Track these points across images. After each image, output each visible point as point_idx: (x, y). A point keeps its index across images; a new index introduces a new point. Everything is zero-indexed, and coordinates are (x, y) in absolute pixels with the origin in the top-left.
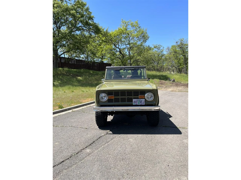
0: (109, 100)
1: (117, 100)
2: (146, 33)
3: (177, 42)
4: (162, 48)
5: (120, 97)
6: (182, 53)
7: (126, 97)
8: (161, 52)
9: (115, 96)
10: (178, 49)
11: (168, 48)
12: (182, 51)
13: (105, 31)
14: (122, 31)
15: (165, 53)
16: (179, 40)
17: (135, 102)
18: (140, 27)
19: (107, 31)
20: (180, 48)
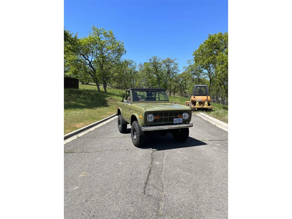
0: (155, 121)
1: (161, 120)
2: (123, 47)
3: (150, 60)
4: (134, 64)
5: (164, 117)
6: (156, 72)
7: (168, 117)
8: (133, 68)
9: (160, 116)
10: (151, 67)
11: (141, 65)
12: (155, 70)
13: (73, 36)
14: (95, 40)
15: (137, 69)
16: (152, 58)
17: (175, 121)
18: (115, 38)
19: (76, 37)
20: (154, 66)
